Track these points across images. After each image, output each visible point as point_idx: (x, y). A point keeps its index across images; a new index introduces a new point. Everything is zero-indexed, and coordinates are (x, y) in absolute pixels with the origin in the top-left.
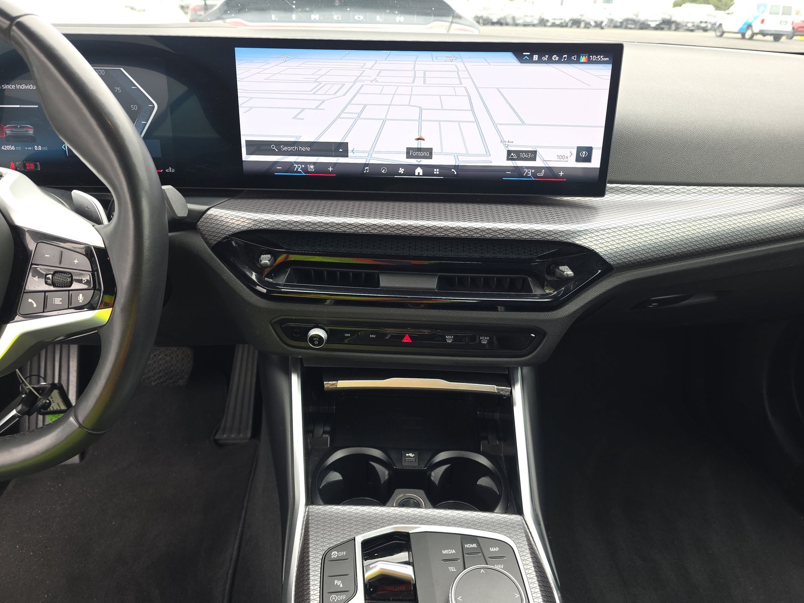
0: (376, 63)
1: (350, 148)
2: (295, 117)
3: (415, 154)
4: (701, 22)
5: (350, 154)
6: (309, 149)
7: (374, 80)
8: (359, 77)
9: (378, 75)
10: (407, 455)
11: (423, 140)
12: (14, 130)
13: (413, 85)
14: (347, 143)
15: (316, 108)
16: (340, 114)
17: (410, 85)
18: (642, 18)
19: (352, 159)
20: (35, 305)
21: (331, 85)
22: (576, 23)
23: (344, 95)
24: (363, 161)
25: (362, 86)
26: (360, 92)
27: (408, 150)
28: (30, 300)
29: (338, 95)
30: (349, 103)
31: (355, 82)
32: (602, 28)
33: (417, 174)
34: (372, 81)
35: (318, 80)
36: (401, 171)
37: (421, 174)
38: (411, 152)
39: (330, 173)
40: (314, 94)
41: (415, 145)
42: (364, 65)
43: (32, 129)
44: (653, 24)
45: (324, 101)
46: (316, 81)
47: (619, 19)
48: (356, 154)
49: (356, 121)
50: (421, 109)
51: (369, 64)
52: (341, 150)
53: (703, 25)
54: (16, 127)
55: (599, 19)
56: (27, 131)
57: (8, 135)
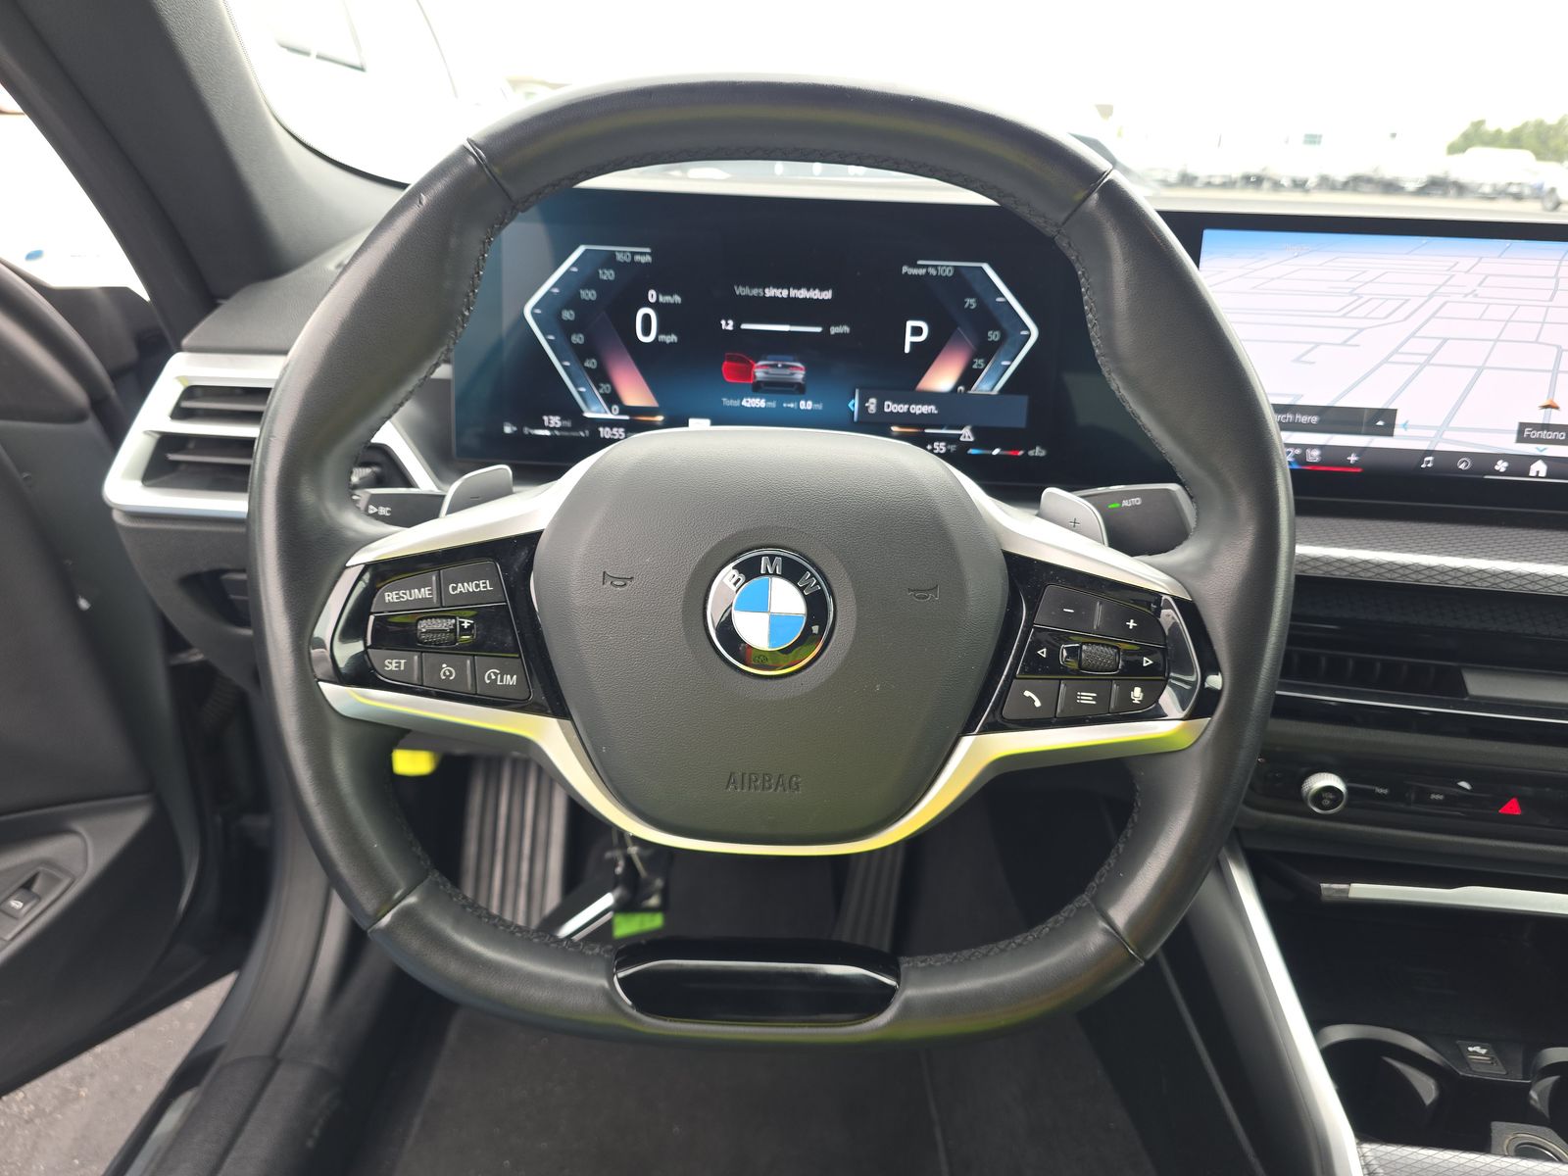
0: (1479, 261)
1: (1399, 420)
2: (1298, 360)
3: (1536, 434)
4: (1510, 184)
5: (1397, 431)
6: (1315, 419)
7: (1470, 293)
8: (1440, 287)
9: (1479, 285)
10: (1470, 1049)
11: (1557, 408)
12: (771, 371)
13: (1550, 304)
14: (1395, 411)
15: (1344, 343)
16: (1391, 355)
17: (1546, 304)
18: (1388, 173)
19: (1401, 440)
20: (1038, 704)
21: (1382, 301)
22: (1255, 181)
23: (1406, 319)
24: (1423, 446)
25: (1445, 303)
26: (1438, 315)
27: (1523, 426)
28: (1027, 693)
29: (1391, 319)
30: (1413, 335)
31: (1431, 296)
32: (1307, 191)
33: (1532, 473)
34: (1466, 295)
35: (1356, 292)
36: (1501, 466)
37: (1543, 474)
38: (1524, 433)
39: (1351, 466)
40: (1344, 316)
41: (1539, 417)
42: (1455, 265)
43: (801, 369)
44: (1411, 186)
45: (1361, 330)
46: (1351, 294)
47: (1340, 175)
48: (1410, 432)
49: (1422, 366)
50: (1560, 351)
51: (1465, 263)
52: (1380, 423)
53: (1514, 189)
54: (775, 366)
55: (1300, 175)
56: (793, 374)
57: (758, 379)
